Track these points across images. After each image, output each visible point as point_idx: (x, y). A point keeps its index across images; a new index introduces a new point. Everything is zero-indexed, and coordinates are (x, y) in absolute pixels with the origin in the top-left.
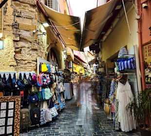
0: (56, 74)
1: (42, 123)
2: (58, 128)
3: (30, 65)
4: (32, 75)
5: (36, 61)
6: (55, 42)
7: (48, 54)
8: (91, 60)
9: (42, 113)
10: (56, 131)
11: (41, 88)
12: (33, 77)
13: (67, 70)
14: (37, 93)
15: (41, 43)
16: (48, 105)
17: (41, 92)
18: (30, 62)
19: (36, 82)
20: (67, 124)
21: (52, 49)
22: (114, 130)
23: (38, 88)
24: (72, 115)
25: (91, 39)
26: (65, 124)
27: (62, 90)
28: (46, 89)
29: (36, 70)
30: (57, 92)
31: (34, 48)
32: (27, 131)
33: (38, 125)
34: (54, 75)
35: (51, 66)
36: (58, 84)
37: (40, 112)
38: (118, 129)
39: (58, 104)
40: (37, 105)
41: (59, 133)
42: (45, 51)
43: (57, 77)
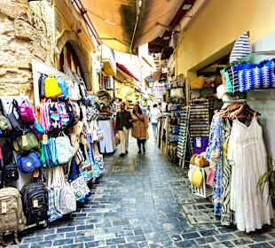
0: (82, 101)
1: (53, 218)
2: (91, 227)
3: (13, 80)
4: (19, 104)
5: (30, 70)
6: (75, 28)
7: (62, 55)
8: (149, 74)
9: (51, 194)
10: (87, 235)
11: (45, 137)
12: (22, 110)
13: (103, 94)
14: (36, 149)
15: (41, 24)
16: (65, 173)
17: (47, 145)
18: (13, 72)
19: (32, 122)
20: (111, 214)
21: (68, 45)
22: (219, 225)
23: (39, 136)
24: (118, 188)
25: (158, 24)
26: (106, 214)
27: (95, 138)
28: (59, 139)
29: (30, 91)
30: (85, 142)
31: (23, 34)
32: (17, 241)
33: (44, 222)
34: (76, 105)
35: (70, 83)
36: (86, 124)
37: (46, 192)
38: (227, 224)
39: (89, 169)
40: (40, 177)
41: (96, 240)
42: (53, 46)
43: (84, 108)
